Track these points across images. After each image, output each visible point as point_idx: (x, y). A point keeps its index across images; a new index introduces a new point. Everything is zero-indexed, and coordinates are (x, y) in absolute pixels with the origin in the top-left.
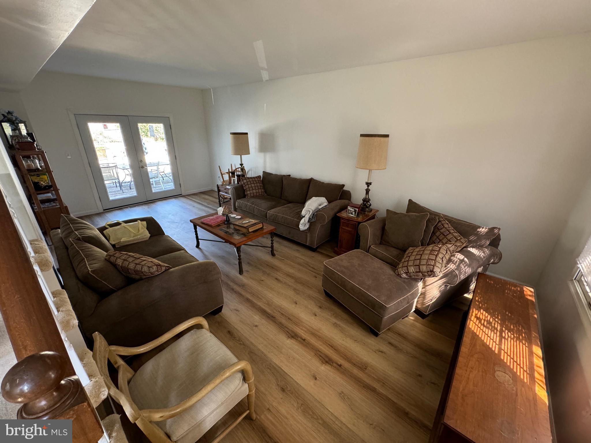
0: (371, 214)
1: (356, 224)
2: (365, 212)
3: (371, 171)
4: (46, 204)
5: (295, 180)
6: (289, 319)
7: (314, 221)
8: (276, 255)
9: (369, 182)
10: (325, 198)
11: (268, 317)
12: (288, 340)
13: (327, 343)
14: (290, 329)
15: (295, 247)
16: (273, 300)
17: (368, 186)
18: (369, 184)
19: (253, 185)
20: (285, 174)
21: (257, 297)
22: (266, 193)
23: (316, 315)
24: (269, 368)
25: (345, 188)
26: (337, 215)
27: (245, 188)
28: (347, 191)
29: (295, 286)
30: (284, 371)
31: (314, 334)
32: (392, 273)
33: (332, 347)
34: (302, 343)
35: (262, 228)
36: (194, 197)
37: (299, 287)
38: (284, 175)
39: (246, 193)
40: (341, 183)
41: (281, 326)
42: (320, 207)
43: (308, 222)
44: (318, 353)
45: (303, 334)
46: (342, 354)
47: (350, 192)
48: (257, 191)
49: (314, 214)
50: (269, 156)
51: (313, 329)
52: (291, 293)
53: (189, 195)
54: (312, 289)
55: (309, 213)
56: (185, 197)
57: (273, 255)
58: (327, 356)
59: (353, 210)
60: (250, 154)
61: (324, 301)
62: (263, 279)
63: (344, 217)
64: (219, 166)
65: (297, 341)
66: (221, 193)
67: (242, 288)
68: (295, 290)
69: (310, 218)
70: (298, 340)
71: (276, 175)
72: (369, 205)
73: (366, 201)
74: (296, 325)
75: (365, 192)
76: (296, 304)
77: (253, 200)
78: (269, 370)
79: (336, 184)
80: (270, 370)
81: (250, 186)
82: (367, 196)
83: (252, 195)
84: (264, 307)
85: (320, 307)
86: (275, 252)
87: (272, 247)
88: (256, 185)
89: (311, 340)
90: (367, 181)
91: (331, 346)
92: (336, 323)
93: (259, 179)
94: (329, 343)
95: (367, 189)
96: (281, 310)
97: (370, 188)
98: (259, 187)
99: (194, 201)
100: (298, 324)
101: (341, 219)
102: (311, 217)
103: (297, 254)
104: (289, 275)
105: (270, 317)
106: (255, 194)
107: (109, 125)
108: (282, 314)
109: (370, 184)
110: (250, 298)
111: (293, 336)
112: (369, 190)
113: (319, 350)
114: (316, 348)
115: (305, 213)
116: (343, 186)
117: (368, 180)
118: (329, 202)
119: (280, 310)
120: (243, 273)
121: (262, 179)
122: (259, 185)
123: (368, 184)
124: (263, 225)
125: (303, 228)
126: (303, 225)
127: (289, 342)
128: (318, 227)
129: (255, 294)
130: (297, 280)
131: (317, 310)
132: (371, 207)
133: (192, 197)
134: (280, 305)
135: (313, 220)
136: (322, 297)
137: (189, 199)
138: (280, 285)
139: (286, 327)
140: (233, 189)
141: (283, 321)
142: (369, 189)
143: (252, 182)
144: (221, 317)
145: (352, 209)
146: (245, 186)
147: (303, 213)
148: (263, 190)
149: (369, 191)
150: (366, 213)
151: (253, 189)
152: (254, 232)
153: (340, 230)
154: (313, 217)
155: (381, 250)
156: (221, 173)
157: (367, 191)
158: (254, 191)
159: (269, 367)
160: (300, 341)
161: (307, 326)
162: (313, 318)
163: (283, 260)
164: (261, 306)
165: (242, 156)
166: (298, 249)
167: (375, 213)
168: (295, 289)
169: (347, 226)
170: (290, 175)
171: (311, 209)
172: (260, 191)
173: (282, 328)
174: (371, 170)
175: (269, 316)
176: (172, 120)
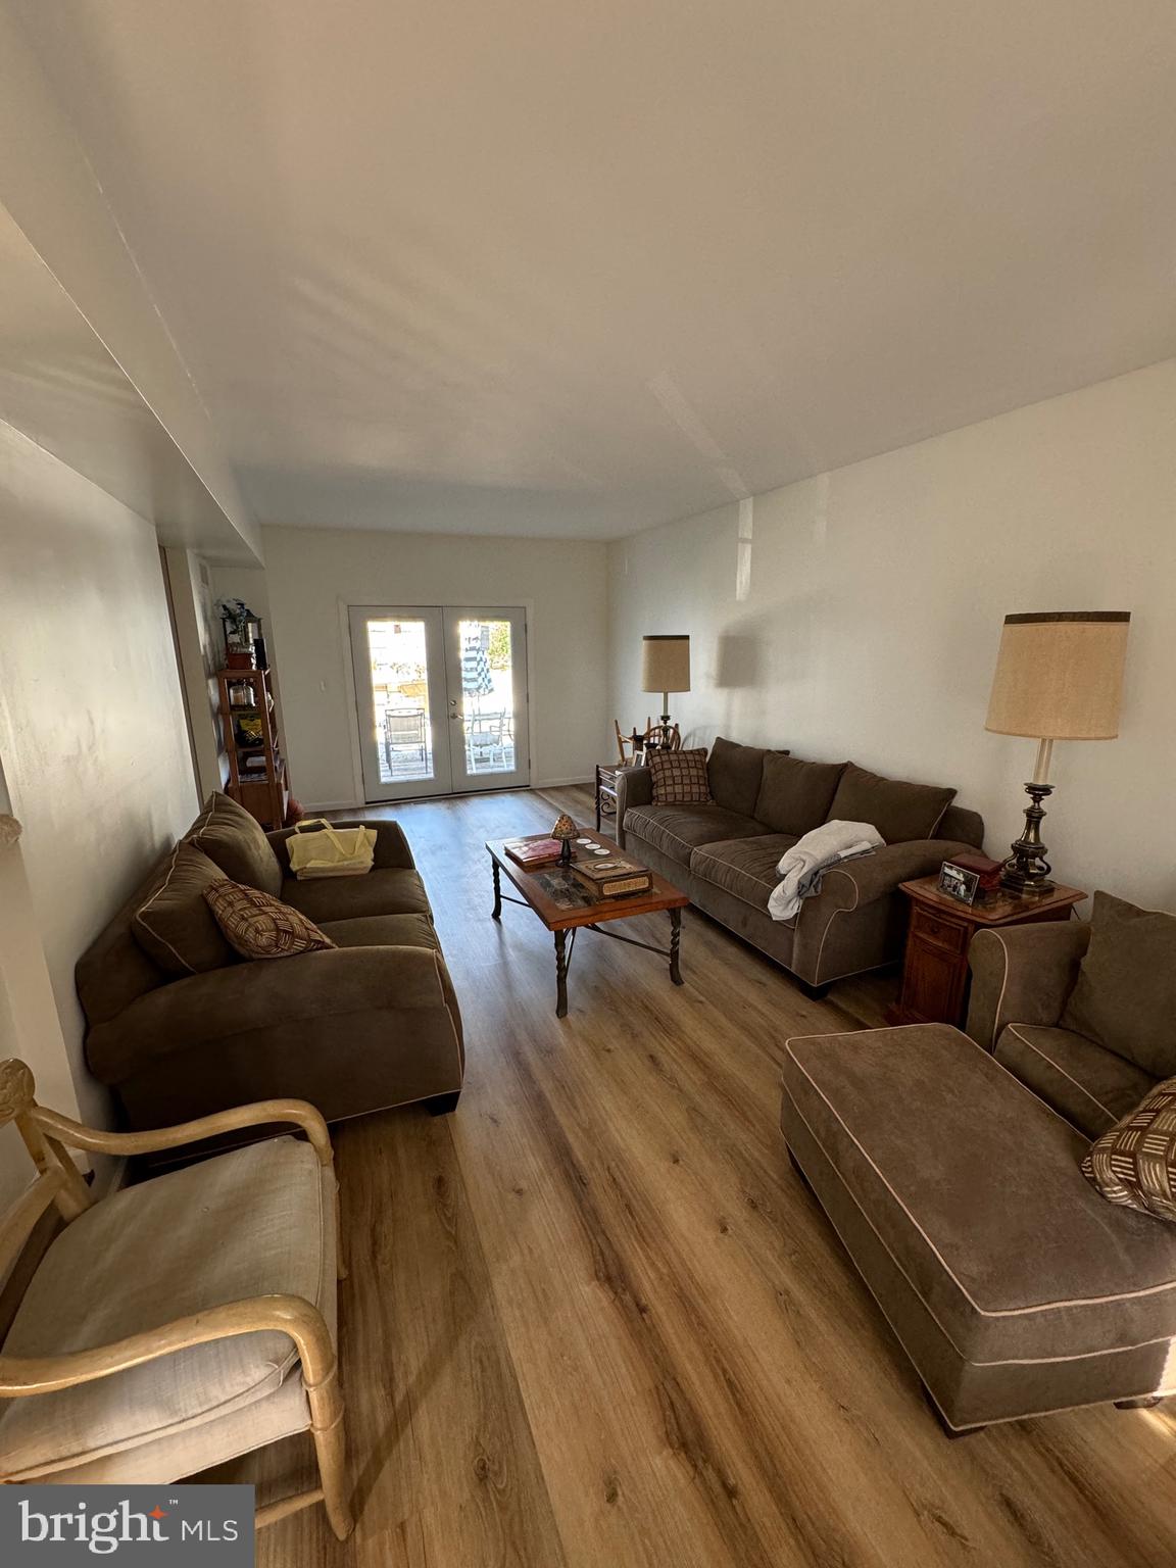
0: (1049, 903)
1: (966, 928)
2: (1021, 891)
3: (1050, 747)
4: (254, 775)
5: (799, 764)
6: (628, 1206)
7: (814, 894)
8: (686, 984)
9: (1041, 783)
10: (873, 827)
11: (568, 1175)
12: (589, 1284)
13: (718, 1361)
14: (617, 1247)
15: (757, 971)
16: (609, 1123)
17: (1037, 799)
18: (1039, 790)
19: (676, 772)
20: (773, 749)
21: (568, 1097)
22: (713, 799)
23: (724, 1230)
24: (481, 1362)
25: (958, 802)
26: (900, 885)
27: (654, 779)
28: (968, 811)
29: (698, 1098)
30: (521, 1402)
31: (689, 1301)
32: (1064, 1160)
33: (732, 1387)
34: (629, 1321)
35: (644, 891)
36: (553, 793)
37: (711, 1105)
38: (769, 751)
39: (654, 793)
40: (946, 783)
41: (590, 1223)
42: (843, 854)
43: (799, 894)
44: (669, 1387)
45: (647, 1286)
46: (762, 1439)
47: (979, 817)
48: (687, 788)
49: (818, 872)
50: (739, 698)
51: (691, 1277)
52: (674, 1117)
53: (543, 790)
54: (754, 1126)
55: (800, 866)
56: (535, 794)
57: (676, 980)
58: (697, 1422)
59: (961, 877)
60: (689, 690)
61: (779, 1186)
62: (612, 1047)
63: (921, 898)
64: (616, 722)
65: (616, 1302)
66: (602, 787)
67: (541, 1059)
68: (693, 1111)
69: (803, 886)
70: (621, 1300)
71: (748, 750)
72: (1041, 868)
73: (1028, 851)
74: (642, 1238)
75: (1024, 819)
76: (676, 1161)
77: (669, 812)
78: (477, 1370)
79: (924, 787)
80: (483, 1370)
81: (668, 773)
82: (1032, 835)
83: (670, 799)
84: (571, 1138)
85: (753, 1205)
86: (683, 973)
87: (674, 955)
88: (685, 772)
89: (664, 1318)
90: (1031, 780)
91: (729, 1382)
92: (787, 1292)
93: (697, 758)
94: (727, 1366)
95: (1033, 807)
96: (617, 1166)
97: (1043, 805)
98: (695, 780)
99: (551, 804)
100: (649, 1240)
101: (914, 903)
102: (807, 883)
103: (753, 996)
104: (697, 1058)
105: (574, 1179)
106: (679, 797)
107: (405, 625)
108: (614, 1179)
109: (1047, 790)
110: (548, 1095)
111: (613, 1276)
112: (1042, 814)
113: (679, 1379)
114: (672, 1364)
115: (789, 864)
116: (952, 793)
117: (1037, 775)
118: (890, 840)
119: (613, 1164)
120: (566, 1013)
121: (707, 759)
122: (695, 773)
123: (1038, 792)
124: (651, 884)
125: (781, 912)
126: (782, 904)
127: (589, 1295)
128: (829, 915)
129: (567, 1089)
130: (714, 1080)
131: (736, 1211)
132: (1048, 877)
133: (552, 797)
134: (622, 1145)
135: (812, 893)
136: (774, 1171)
137: (542, 798)
138: (652, 1079)
139: (604, 1233)
140: (623, 778)
141: (607, 1206)
142: (1039, 808)
143: (676, 764)
144: (447, 1127)
145: (959, 872)
146: (656, 772)
147: (783, 865)
148: (703, 789)
149: (1040, 818)
150: (1024, 896)
151: (674, 784)
152: (617, 897)
153: (910, 942)
154: (811, 882)
155: (1045, 1053)
156: (620, 739)
157: (1034, 818)
158: (678, 789)
159: (484, 1359)
160: (625, 1307)
161: (675, 1260)
162: (711, 1235)
163: (701, 1002)
164: (566, 1129)
165: (669, 694)
166: (764, 979)
167: (1070, 900)
168: (694, 1109)
169: (934, 933)
170: (787, 753)
171: (811, 855)
172: (695, 789)
173: (591, 1229)
174: (1051, 741)
175: (571, 1171)
176: (530, 612)
